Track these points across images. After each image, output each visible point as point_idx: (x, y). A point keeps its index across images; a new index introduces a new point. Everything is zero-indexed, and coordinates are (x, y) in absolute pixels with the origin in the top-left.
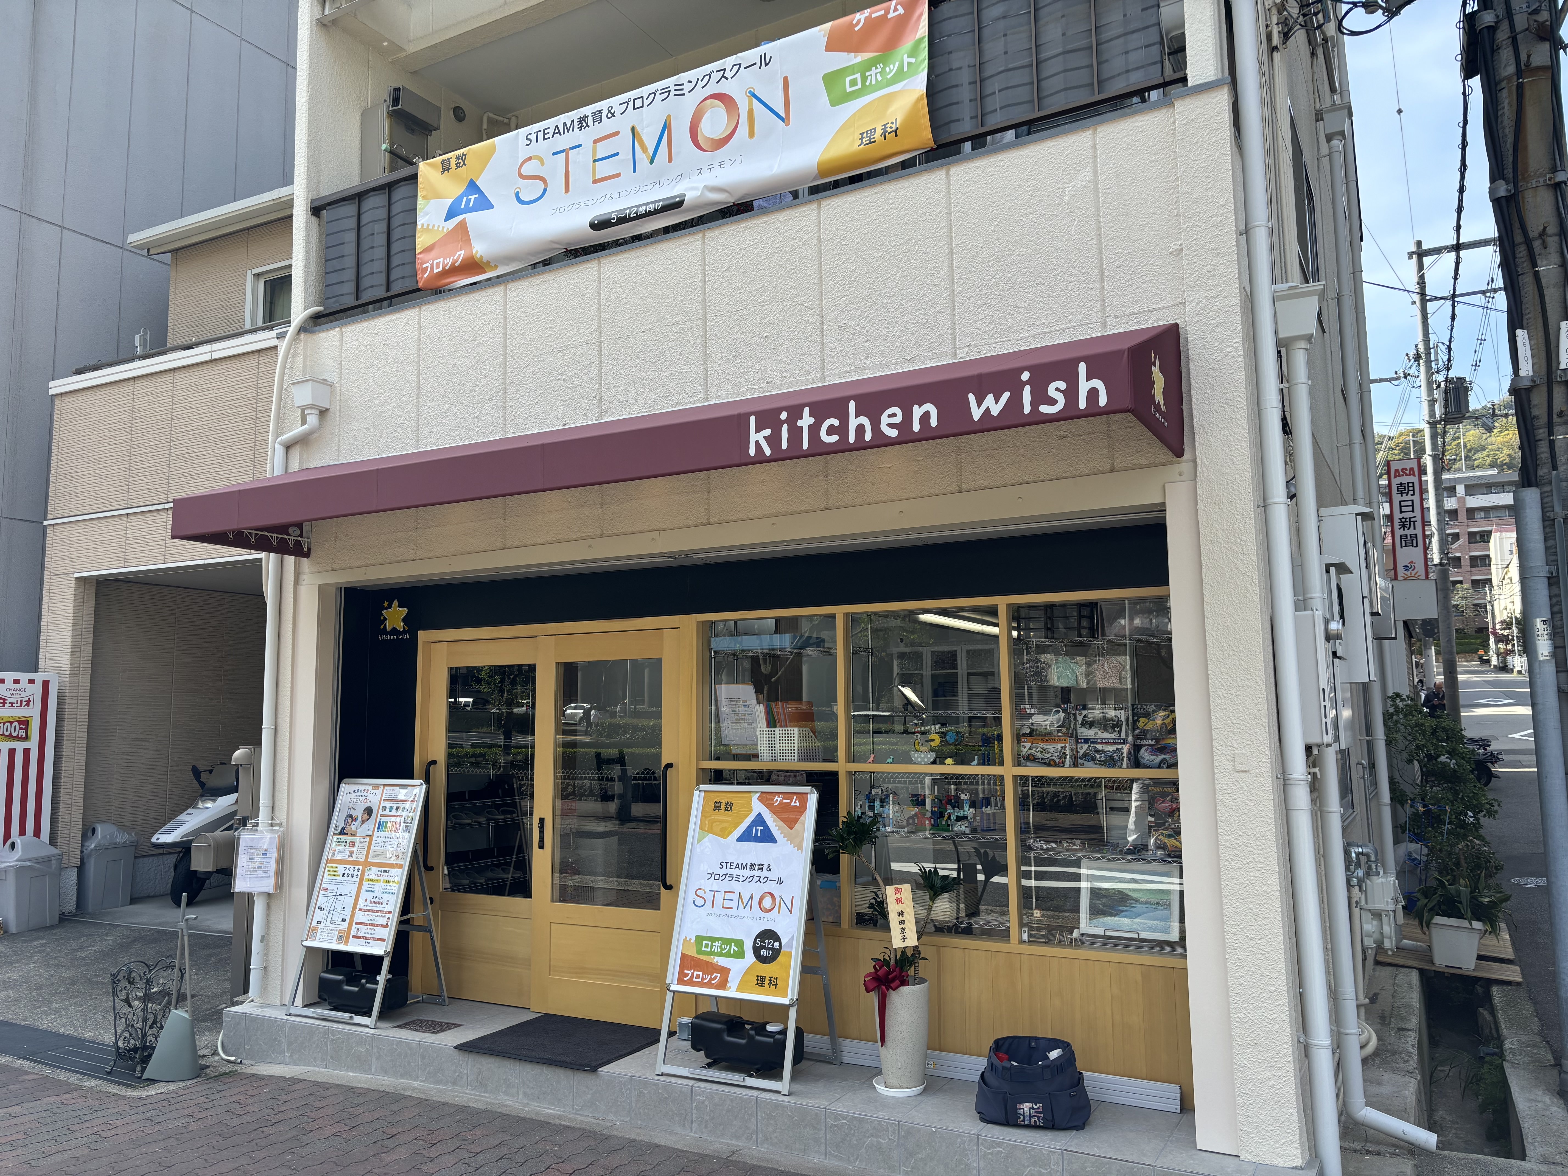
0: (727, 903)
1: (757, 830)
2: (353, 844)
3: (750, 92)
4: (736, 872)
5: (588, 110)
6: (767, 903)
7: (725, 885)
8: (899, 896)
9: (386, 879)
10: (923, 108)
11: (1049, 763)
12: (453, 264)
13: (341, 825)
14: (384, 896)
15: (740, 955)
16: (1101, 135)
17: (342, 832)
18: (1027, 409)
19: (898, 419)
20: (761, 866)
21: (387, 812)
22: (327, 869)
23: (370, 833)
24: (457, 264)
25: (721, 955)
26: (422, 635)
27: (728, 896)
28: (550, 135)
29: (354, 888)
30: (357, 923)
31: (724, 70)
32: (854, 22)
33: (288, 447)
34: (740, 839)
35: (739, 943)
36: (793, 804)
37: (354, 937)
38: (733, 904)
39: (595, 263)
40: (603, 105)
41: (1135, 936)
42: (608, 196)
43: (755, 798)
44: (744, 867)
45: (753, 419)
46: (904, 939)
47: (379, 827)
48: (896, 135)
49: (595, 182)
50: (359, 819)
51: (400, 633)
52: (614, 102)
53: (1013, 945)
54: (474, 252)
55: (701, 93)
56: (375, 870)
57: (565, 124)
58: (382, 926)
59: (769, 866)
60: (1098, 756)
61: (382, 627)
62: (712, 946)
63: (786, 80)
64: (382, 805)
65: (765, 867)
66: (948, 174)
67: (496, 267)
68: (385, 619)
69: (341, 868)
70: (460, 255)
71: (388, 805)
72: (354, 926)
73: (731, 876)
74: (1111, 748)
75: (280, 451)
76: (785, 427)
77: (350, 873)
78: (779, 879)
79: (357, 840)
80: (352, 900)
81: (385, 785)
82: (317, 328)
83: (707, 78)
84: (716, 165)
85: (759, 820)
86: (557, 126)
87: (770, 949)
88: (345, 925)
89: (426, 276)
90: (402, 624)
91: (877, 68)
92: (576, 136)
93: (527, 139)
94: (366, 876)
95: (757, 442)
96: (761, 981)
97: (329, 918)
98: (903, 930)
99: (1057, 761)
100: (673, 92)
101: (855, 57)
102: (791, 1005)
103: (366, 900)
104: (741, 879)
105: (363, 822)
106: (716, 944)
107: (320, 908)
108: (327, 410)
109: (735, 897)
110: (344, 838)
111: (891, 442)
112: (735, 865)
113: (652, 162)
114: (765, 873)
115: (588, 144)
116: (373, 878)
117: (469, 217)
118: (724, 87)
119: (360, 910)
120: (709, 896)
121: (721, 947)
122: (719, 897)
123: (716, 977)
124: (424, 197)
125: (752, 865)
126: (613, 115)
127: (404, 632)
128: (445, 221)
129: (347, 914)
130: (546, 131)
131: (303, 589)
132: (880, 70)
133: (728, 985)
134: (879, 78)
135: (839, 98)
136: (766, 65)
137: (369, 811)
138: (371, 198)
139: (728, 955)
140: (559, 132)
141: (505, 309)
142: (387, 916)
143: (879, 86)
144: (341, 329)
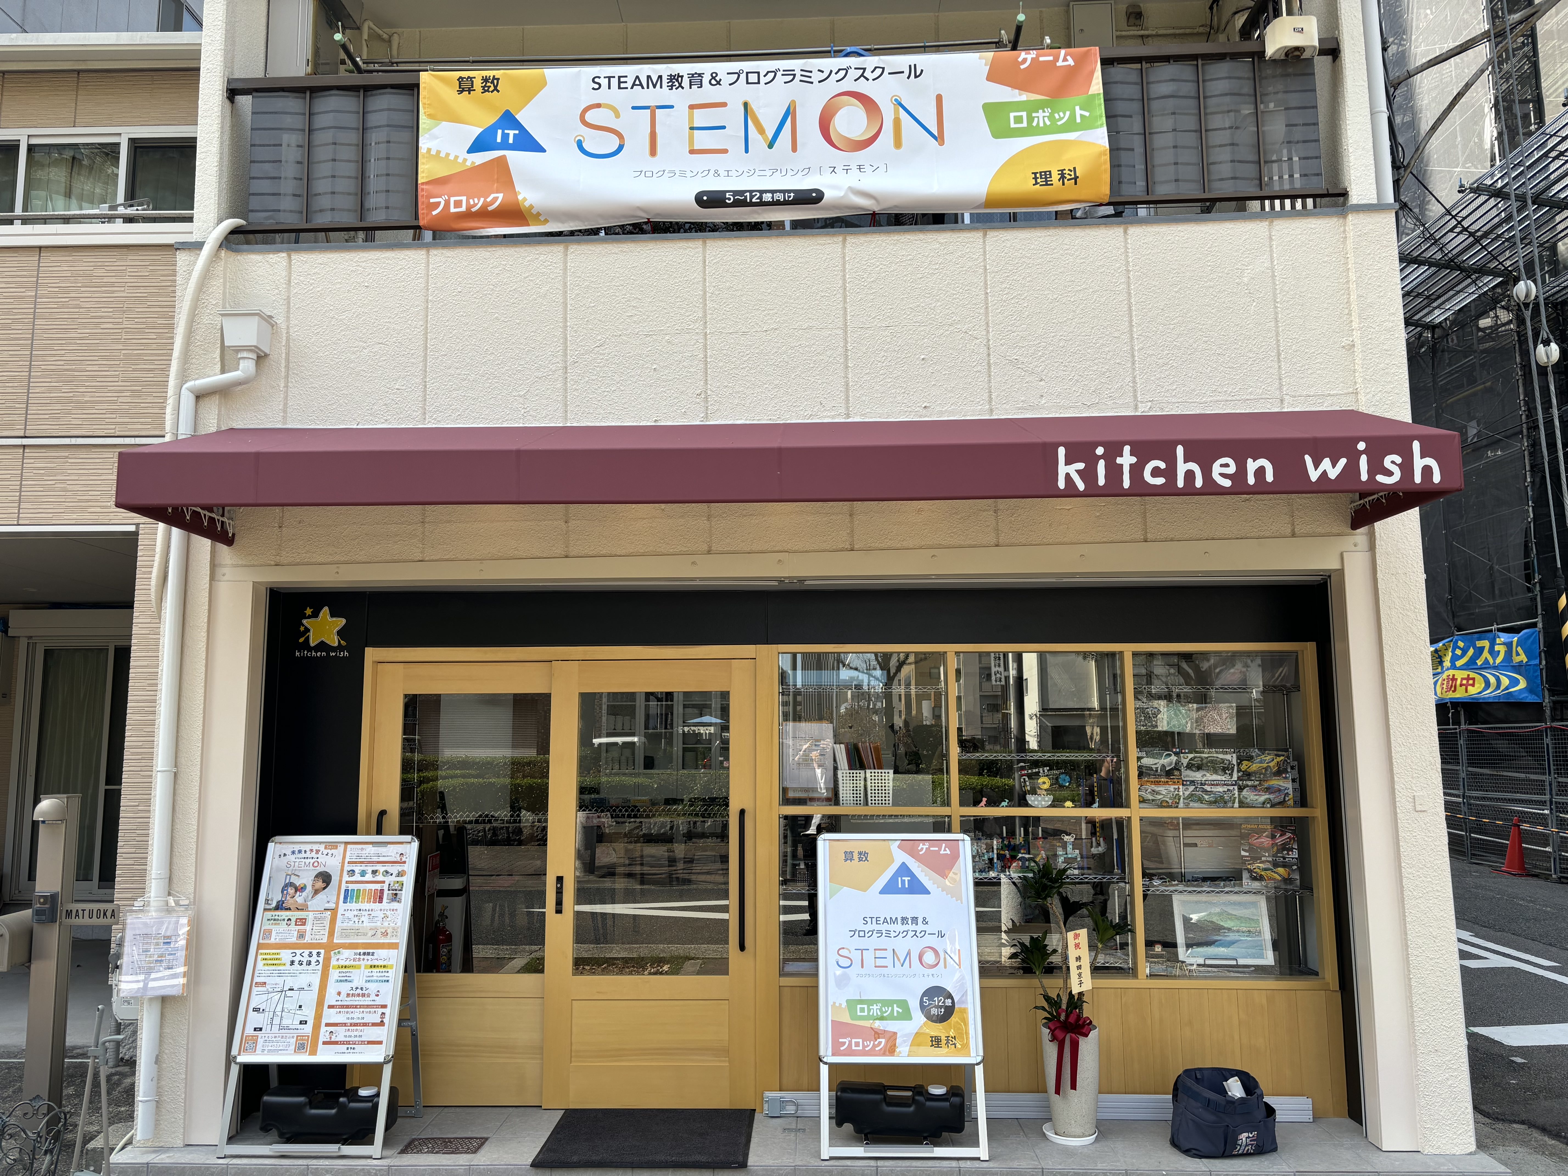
0: (880, 962)
1: (903, 882)
2: (302, 922)
3: (896, 100)
4: (884, 927)
5: (684, 69)
6: (929, 958)
7: (874, 942)
8: (1077, 941)
9: (370, 963)
10: (1105, 163)
11: (1162, 805)
12: (485, 205)
13: (277, 897)
14: (368, 985)
15: (906, 1015)
16: (1277, 228)
17: (279, 907)
18: (1364, 477)
19: (1232, 469)
20: (915, 920)
21: (357, 877)
22: (260, 957)
23: (333, 906)
24: (490, 208)
25: (882, 1018)
26: (371, 654)
27: (879, 954)
28: (629, 85)
29: (316, 980)
30: (327, 1025)
31: (864, 69)
32: (1020, 59)
33: (200, 396)
34: (882, 892)
35: (903, 1004)
36: (942, 852)
37: (325, 1043)
38: (889, 962)
39: (699, 244)
40: (706, 68)
41: (1234, 963)
42: (712, 172)
43: (894, 846)
44: (894, 921)
45: (1062, 451)
46: (1081, 983)
47: (345, 898)
48: (1076, 183)
49: (692, 152)
50: (309, 888)
51: (334, 649)
52: (723, 68)
53: (1142, 982)
54: (520, 197)
55: (833, 87)
56: (347, 953)
57: (649, 77)
58: (374, 1024)
59: (924, 918)
60: (1206, 797)
61: (301, 640)
62: (869, 1010)
63: (939, 98)
64: (347, 868)
65: (920, 920)
66: (1125, 232)
67: (546, 221)
68: (307, 630)
69: (286, 955)
70: (497, 199)
71: (358, 869)
72: (323, 1029)
73: (880, 932)
74: (1220, 789)
75: (187, 400)
76: (1101, 464)
77: (305, 959)
78: (940, 932)
79: (310, 916)
80: (314, 995)
81: (346, 843)
82: (245, 247)
83: (842, 73)
84: (854, 167)
85: (904, 869)
86: (637, 77)
87: (941, 1007)
88: (308, 1029)
89: (434, 213)
90: (336, 638)
91: (1044, 111)
92: (663, 95)
93: (593, 81)
94: (334, 962)
95: (1068, 475)
96: (936, 1042)
97: (276, 1021)
98: (1080, 975)
99: (1170, 801)
100: (798, 77)
101: (1020, 95)
102: (978, 1064)
103: (339, 994)
104: (893, 934)
105: (316, 892)
106: (875, 1007)
107: (256, 1010)
108: (266, 355)
109: (889, 954)
110: (284, 914)
111: (1222, 491)
112: (882, 920)
113: (771, 146)
114: (920, 927)
115: (681, 108)
116: (347, 963)
117: (510, 155)
118: (862, 87)
119: (330, 1007)
120: (856, 956)
121: (881, 1010)
122: (869, 956)
123: (880, 1043)
124: (430, 116)
125: (903, 919)
126: (718, 83)
127: (340, 648)
128: (469, 151)
129: (309, 1013)
130: (622, 80)
131: (224, 588)
132: (1048, 114)
133: (898, 1050)
134: (1048, 123)
135: (1001, 131)
136: (916, 77)
137: (325, 878)
138: (334, 98)
139: (891, 1017)
140: (641, 85)
141: (565, 273)
142: (381, 1010)
143: (1046, 131)
144: (289, 256)
